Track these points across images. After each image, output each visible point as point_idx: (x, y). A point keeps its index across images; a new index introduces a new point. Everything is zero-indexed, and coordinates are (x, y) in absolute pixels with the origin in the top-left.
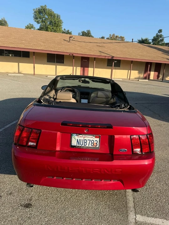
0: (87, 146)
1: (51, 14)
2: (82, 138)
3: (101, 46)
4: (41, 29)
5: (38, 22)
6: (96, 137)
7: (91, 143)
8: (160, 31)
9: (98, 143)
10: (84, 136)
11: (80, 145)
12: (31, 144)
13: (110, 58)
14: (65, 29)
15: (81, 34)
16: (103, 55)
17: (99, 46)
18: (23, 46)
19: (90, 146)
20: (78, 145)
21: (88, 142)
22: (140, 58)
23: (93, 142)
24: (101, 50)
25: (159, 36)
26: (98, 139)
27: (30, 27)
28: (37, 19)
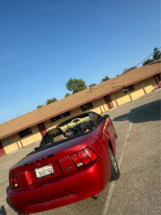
0: (47, 174)
1: (76, 81)
2: (42, 170)
3: (113, 84)
4: (74, 93)
5: (71, 90)
6: (50, 166)
7: (48, 171)
8: (156, 49)
9: (53, 170)
10: (42, 168)
11: (42, 176)
12: (16, 185)
13: (122, 88)
14: (91, 85)
15: (102, 81)
16: (116, 88)
17: (112, 84)
18: (63, 110)
19: (48, 174)
20: (41, 176)
21: (46, 171)
22: (145, 77)
23: (49, 170)
24: (114, 86)
25: (157, 52)
26: (51, 167)
27: (67, 95)
28: (69, 88)
